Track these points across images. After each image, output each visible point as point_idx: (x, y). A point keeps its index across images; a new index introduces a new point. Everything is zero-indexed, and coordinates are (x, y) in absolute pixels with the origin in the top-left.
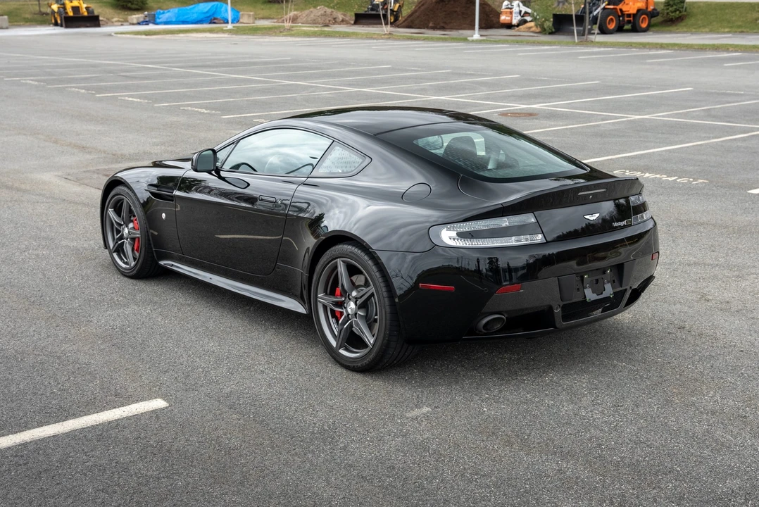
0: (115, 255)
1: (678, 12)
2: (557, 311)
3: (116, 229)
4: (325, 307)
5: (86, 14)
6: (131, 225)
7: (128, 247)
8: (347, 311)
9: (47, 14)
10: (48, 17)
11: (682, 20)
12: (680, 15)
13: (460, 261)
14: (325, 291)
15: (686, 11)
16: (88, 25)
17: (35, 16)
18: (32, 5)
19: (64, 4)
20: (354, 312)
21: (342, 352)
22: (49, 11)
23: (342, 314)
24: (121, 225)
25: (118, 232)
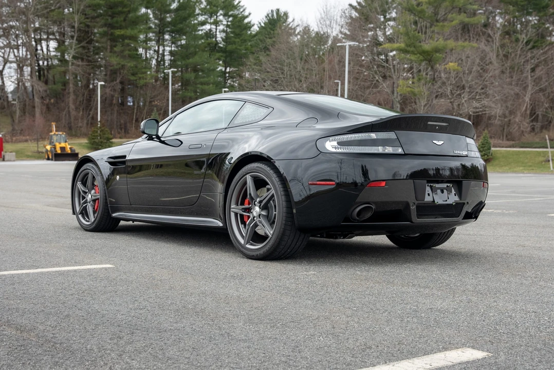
0: (80, 216)
1: (486, 156)
2: (413, 208)
3: (82, 196)
4: (236, 214)
5: (69, 152)
6: (93, 192)
7: (90, 210)
8: (253, 215)
9: (42, 153)
10: (43, 155)
11: (490, 161)
12: (488, 158)
13: (339, 177)
14: (237, 204)
15: (492, 155)
16: (70, 159)
17: (34, 154)
18: (33, 146)
19: (55, 145)
20: (258, 214)
21: (248, 246)
22: (44, 150)
23: (249, 217)
24: (85, 193)
25: (84, 198)
